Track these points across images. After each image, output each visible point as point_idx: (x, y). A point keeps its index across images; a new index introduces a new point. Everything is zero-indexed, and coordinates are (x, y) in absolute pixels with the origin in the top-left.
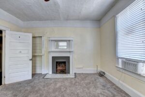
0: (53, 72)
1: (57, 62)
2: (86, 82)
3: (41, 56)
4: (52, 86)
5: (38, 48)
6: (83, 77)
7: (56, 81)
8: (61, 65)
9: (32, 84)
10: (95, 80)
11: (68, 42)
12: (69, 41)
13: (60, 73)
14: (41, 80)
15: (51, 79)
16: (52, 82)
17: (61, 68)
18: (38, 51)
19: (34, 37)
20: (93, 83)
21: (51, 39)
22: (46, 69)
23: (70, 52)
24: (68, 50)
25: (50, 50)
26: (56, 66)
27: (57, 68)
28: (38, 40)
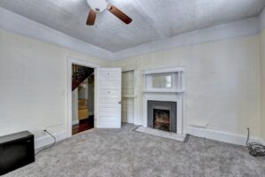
0: (149, 126)
1: (155, 110)
2: (205, 155)
3: (133, 98)
4: (141, 144)
5: (130, 87)
6: (203, 145)
7: (149, 138)
8: (162, 115)
9: (119, 134)
10: (231, 159)
11: (174, 75)
12: (176, 73)
13: (160, 129)
14: (130, 132)
15: (143, 134)
16: (143, 138)
17: (162, 121)
18: (130, 91)
19: (123, 73)
20: (221, 162)
21: (146, 73)
22: (140, 119)
23: (177, 93)
24: (173, 90)
25: (144, 90)
26: (154, 115)
27: (155, 119)
28: (129, 75)
